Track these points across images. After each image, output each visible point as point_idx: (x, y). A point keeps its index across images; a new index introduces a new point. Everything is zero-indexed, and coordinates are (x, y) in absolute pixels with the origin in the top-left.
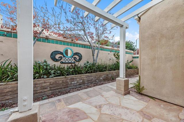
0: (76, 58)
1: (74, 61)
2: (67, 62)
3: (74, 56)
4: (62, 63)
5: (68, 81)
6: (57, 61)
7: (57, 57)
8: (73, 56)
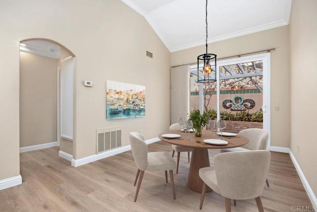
0: (246, 105)
1: (244, 108)
2: (236, 109)
3: (245, 103)
4: (232, 110)
5: (232, 125)
6: (227, 108)
7: (228, 105)
8: (243, 103)
